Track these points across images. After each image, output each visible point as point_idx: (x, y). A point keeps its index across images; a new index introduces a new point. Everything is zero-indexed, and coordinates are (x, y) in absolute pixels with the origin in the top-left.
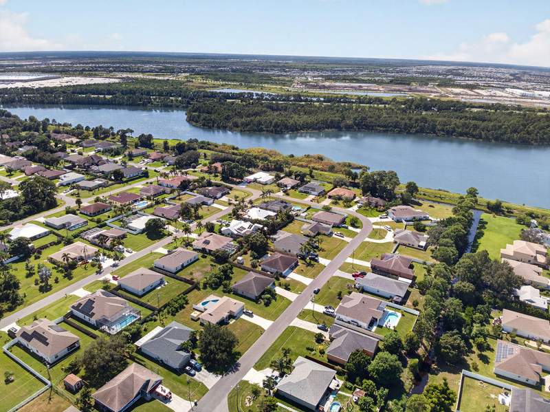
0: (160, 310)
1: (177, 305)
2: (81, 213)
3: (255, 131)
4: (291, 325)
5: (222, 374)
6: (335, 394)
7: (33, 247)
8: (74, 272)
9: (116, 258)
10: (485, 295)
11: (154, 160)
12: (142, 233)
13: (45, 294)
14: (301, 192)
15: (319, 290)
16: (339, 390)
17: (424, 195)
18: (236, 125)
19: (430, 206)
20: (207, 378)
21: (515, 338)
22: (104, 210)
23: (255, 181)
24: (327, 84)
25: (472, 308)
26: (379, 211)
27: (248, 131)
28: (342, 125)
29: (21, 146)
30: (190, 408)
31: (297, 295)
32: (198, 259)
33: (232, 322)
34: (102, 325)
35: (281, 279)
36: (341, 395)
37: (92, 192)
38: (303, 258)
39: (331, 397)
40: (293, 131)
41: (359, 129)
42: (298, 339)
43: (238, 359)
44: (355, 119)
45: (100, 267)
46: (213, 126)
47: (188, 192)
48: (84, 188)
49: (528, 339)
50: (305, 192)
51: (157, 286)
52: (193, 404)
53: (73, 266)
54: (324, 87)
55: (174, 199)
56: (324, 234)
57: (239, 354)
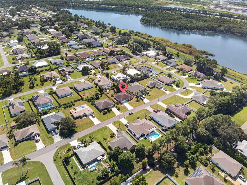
0: (61, 106)
1: (68, 105)
2: (65, 59)
3: (168, 28)
4: (107, 126)
5: (64, 138)
6: (98, 162)
7: (39, 70)
8: (45, 83)
9: (64, 80)
10: (216, 140)
11: (110, 39)
12: (80, 72)
13: (31, 89)
14: (165, 64)
15: (132, 114)
16: (102, 161)
17: (233, 76)
18: (160, 25)
19: (231, 83)
20: (57, 138)
21: (215, 168)
22: (74, 59)
23: (146, 55)
24: (229, 6)
25: (201, 144)
26: (198, 81)
27: (165, 28)
28: (217, 29)
29: (64, 27)
30: (43, 147)
31: (121, 113)
32: (93, 88)
33: (84, 118)
34: (39, 106)
35: (119, 104)
36: (101, 163)
37: (76, 51)
38: (137, 97)
39: (96, 163)
40: (188, 30)
41: (226, 33)
42: (104, 133)
43: (74, 134)
44: (226, 27)
45: (55, 83)
46: (149, 24)
47: (112, 57)
48: (74, 49)
49: (223, 171)
50: (167, 64)
51: (68, 95)
52: (45, 146)
53: (46, 80)
54: (226, 8)
55: (104, 58)
56: (157, 88)
57: (76, 132)
